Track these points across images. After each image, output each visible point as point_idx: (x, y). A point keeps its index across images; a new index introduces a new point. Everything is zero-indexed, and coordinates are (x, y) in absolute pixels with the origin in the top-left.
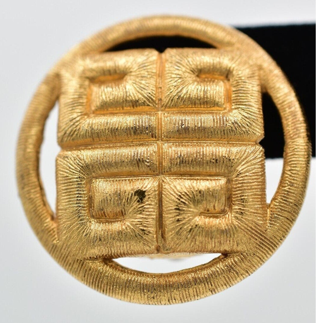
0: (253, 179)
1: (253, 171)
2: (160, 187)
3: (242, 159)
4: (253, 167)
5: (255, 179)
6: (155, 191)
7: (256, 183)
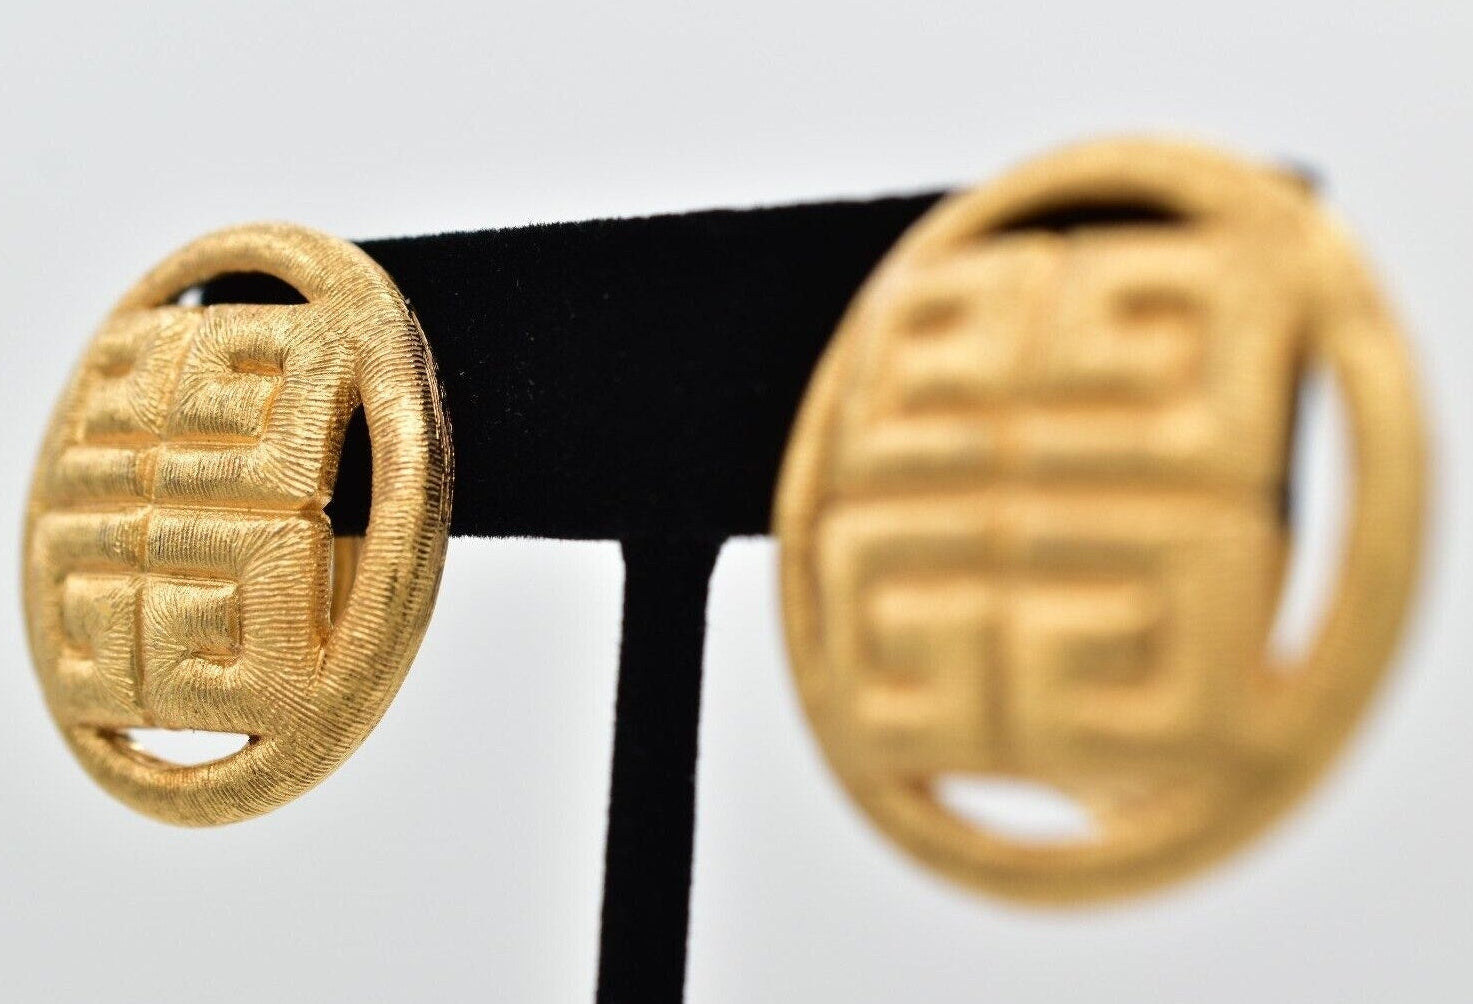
0: (273, 590)
1: (274, 573)
2: (139, 595)
3: (255, 547)
4: (272, 564)
5: (278, 589)
6: (127, 604)
7: (279, 598)
